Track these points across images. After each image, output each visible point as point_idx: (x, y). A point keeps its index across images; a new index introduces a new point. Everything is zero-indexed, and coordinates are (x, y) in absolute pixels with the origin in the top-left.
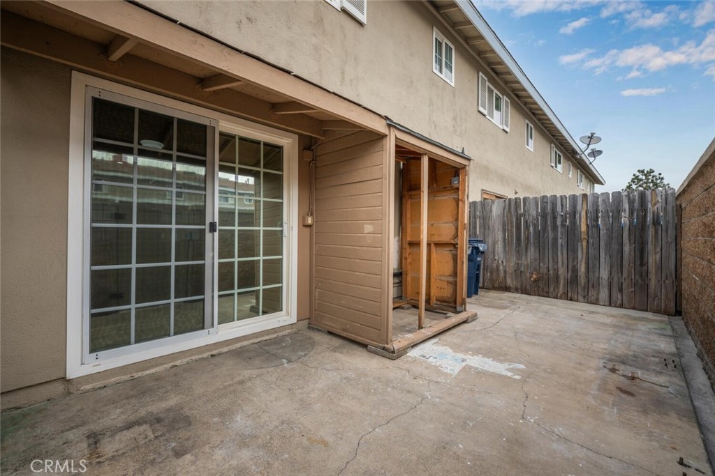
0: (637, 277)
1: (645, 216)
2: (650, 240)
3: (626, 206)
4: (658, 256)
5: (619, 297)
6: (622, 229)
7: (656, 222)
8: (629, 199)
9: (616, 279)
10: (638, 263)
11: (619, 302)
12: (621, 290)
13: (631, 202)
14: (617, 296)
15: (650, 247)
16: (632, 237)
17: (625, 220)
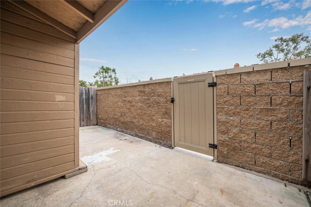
0: (88, 115)
1: (89, 96)
2: (90, 103)
3: (84, 92)
4: (93, 108)
5: (83, 123)
6: (83, 99)
7: (92, 98)
8: (85, 89)
9: (82, 117)
10: (88, 111)
11: (83, 125)
12: (83, 121)
13: (86, 91)
14: (82, 123)
15: (90, 106)
16: (86, 102)
17: (84, 97)
